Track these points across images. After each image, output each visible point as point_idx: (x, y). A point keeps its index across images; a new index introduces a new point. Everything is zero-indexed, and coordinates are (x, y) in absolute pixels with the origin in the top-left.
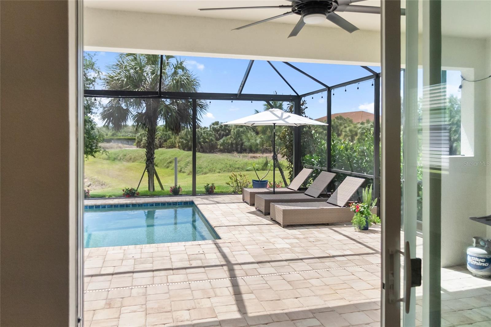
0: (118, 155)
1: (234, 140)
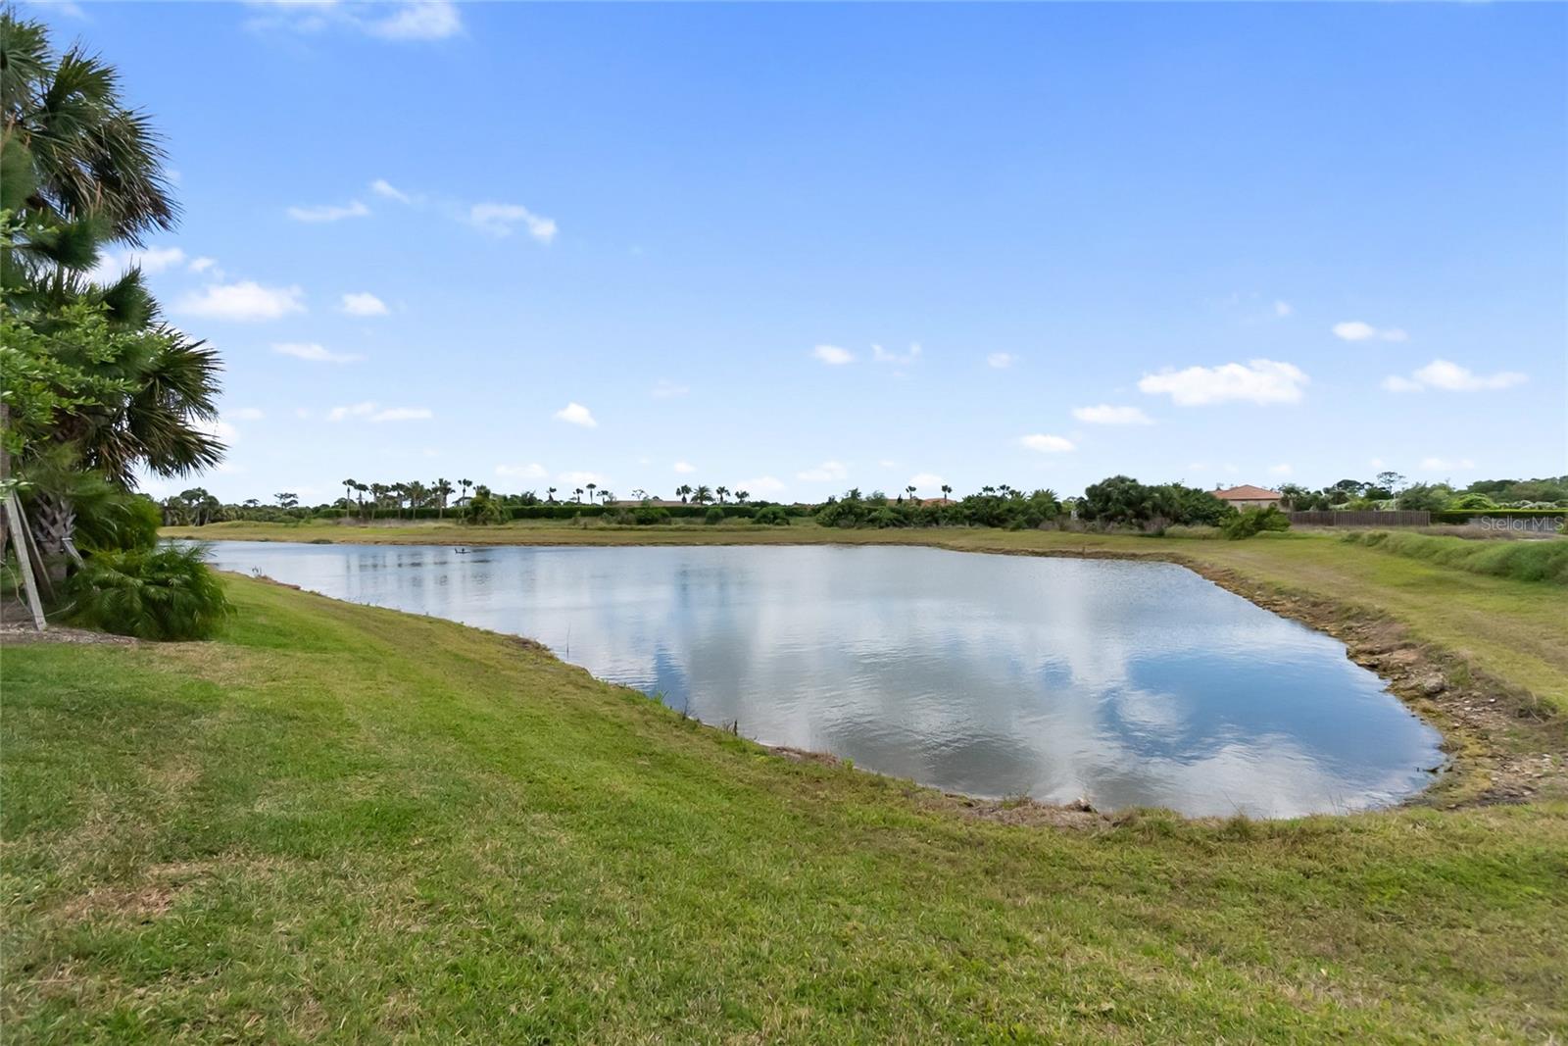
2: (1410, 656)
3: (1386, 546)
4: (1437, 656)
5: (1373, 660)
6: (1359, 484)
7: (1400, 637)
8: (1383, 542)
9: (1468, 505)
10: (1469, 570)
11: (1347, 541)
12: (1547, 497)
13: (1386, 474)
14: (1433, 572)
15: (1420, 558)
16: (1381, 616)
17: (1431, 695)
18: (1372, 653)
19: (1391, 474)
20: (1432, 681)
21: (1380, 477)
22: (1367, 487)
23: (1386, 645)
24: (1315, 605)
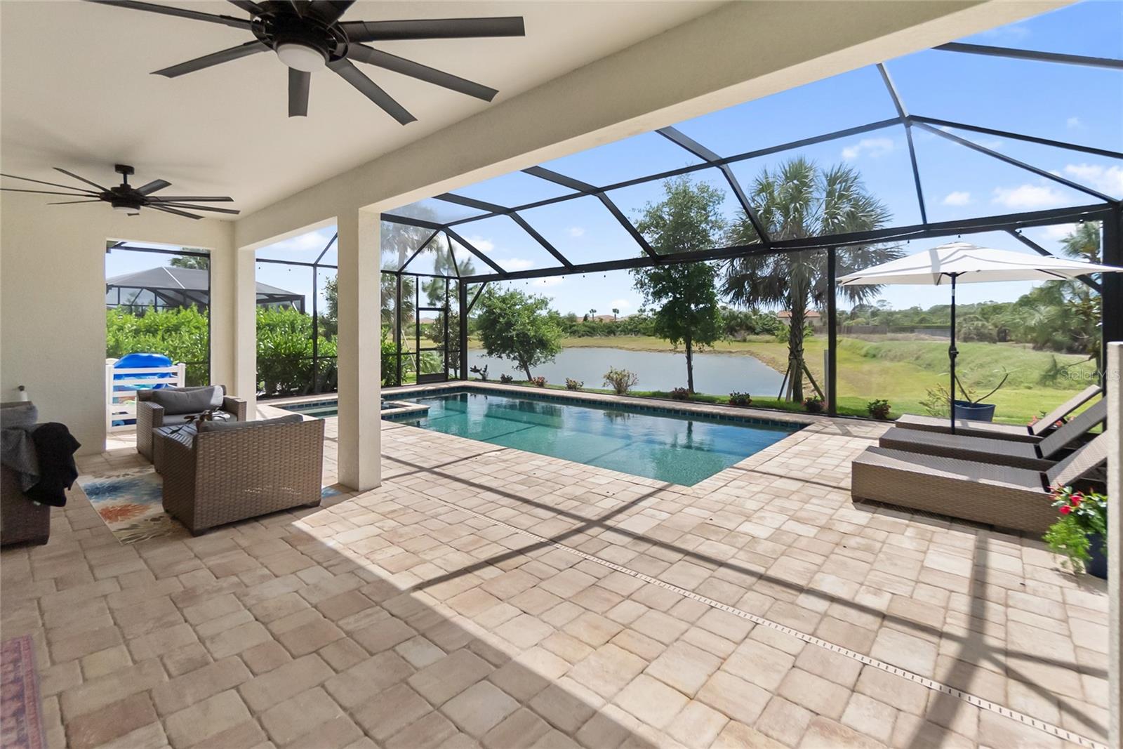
0: (879, 349)
19: (884, 301)
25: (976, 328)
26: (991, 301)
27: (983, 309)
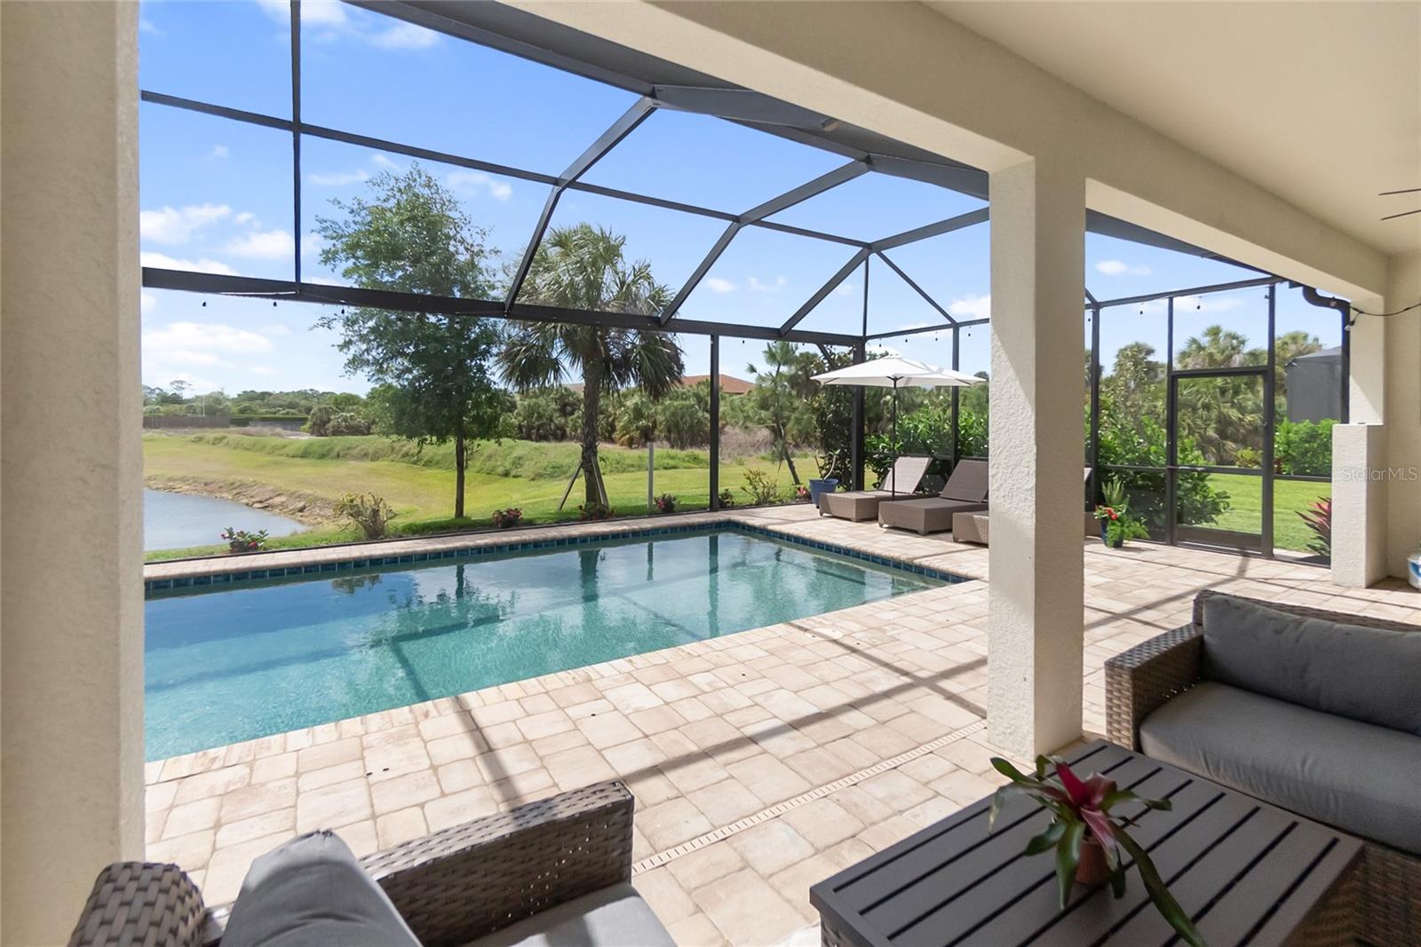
0: (328, 447)
1: (524, 419)
2: (283, 499)
3: (228, 443)
4: (294, 495)
5: (265, 504)
6: (149, 388)
7: (273, 491)
8: (225, 441)
9: (242, 411)
10: (288, 456)
11: (193, 442)
12: (291, 406)
13: (177, 382)
14: (269, 458)
15: (256, 451)
16: (255, 483)
17: (301, 510)
18: (261, 502)
19: (182, 382)
20: (301, 505)
21: (172, 383)
22: (157, 391)
23: (268, 497)
24: (206, 484)
25: (345, 420)
26: (311, 390)
27: (336, 400)
